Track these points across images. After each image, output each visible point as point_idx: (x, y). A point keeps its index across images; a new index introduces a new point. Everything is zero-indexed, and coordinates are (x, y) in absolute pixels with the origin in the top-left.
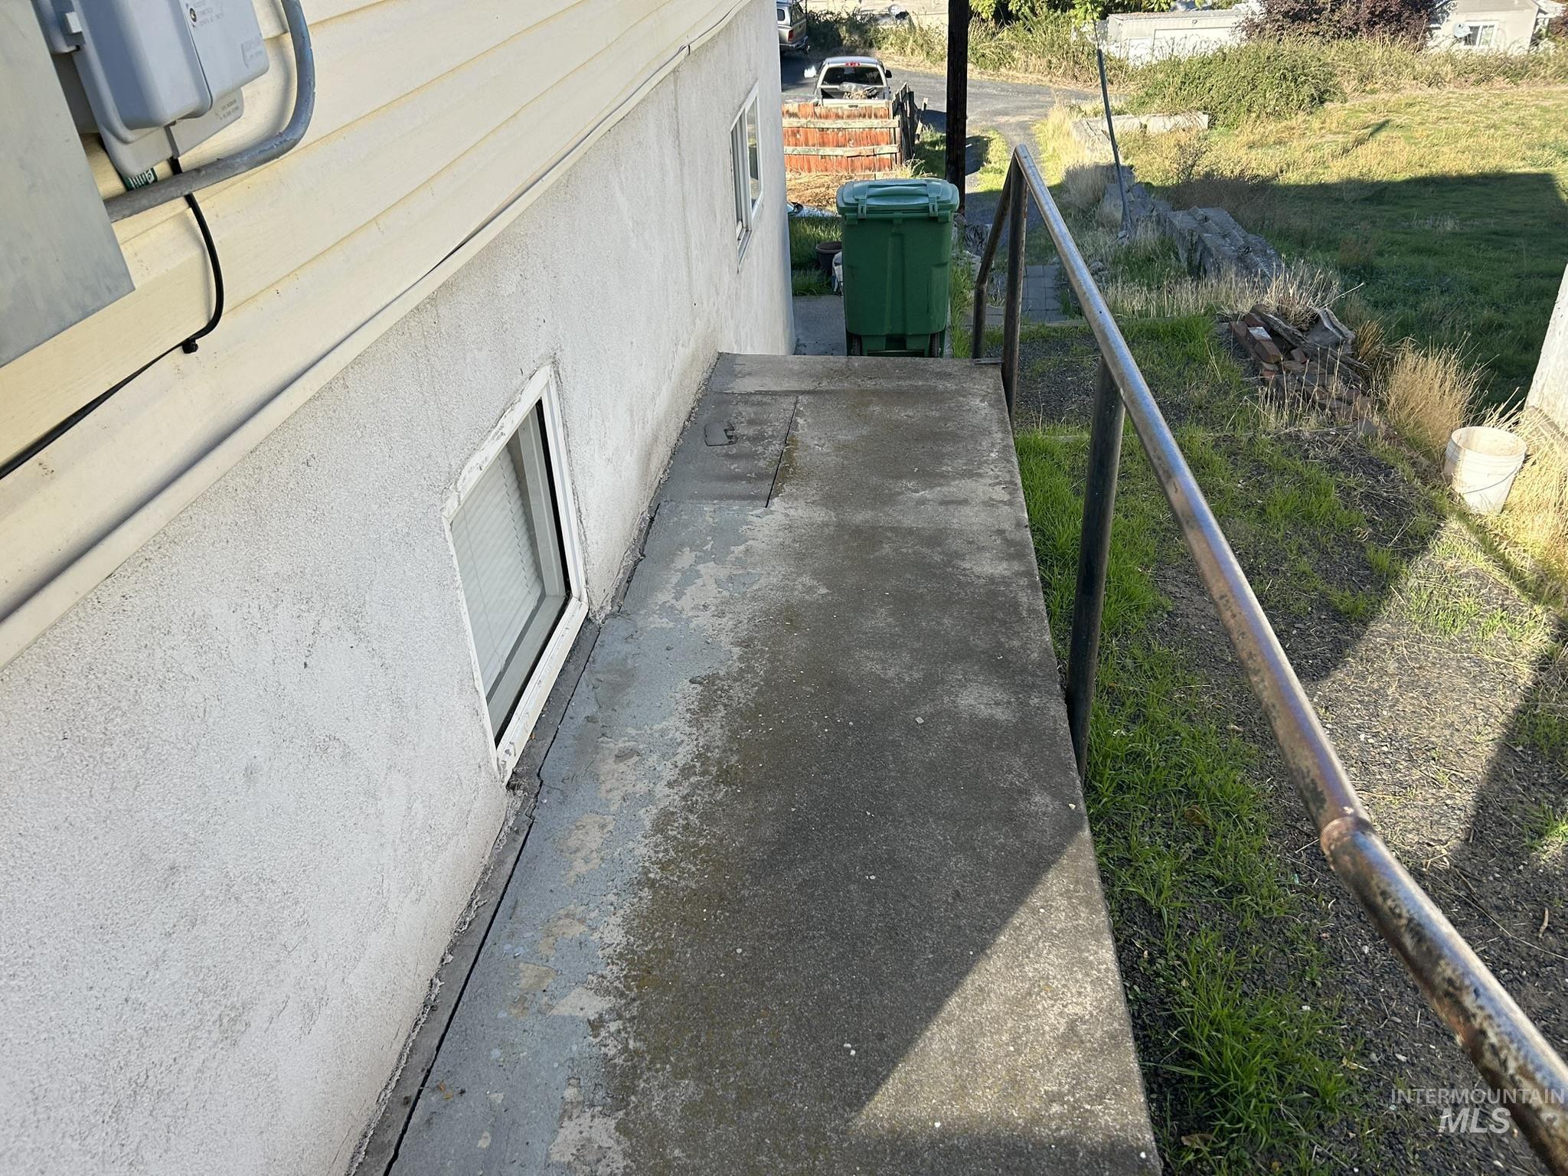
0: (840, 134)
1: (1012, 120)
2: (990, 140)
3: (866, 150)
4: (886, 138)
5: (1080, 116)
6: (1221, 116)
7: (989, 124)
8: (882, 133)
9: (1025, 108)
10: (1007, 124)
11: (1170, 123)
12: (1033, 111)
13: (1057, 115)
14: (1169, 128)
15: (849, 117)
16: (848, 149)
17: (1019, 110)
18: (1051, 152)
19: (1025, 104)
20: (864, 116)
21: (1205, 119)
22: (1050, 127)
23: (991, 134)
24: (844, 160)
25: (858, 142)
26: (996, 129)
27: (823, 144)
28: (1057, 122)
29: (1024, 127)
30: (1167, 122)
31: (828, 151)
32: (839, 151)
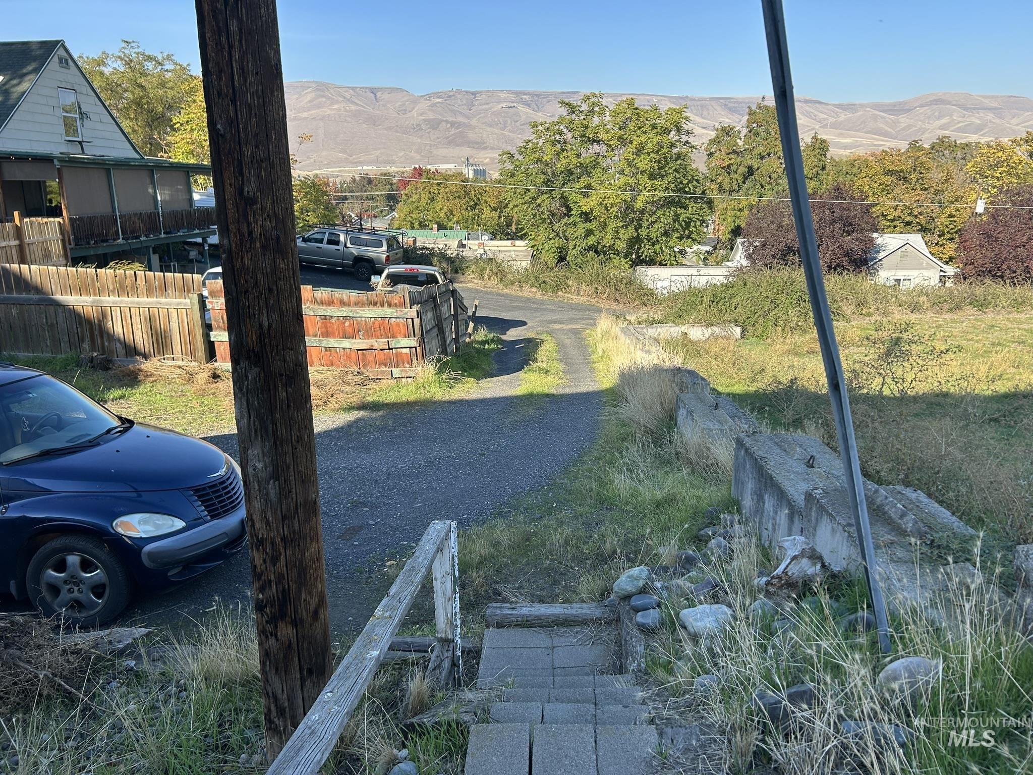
0: (347, 324)
1: (565, 327)
2: (542, 341)
3: (380, 343)
4: (403, 330)
5: (626, 323)
6: (751, 329)
7: (545, 329)
8: (398, 324)
9: (577, 319)
10: (562, 330)
11: (708, 332)
12: (583, 322)
13: (604, 323)
14: (707, 336)
15: (356, 304)
16: (358, 341)
17: (571, 321)
18: (601, 353)
19: (578, 317)
20: (375, 304)
21: (738, 330)
22: (599, 330)
23: (544, 337)
24: (353, 355)
25: (370, 333)
26: (549, 333)
27: (327, 334)
28: (604, 328)
29: (576, 332)
30: (705, 331)
31: (333, 342)
32: (346, 343)
